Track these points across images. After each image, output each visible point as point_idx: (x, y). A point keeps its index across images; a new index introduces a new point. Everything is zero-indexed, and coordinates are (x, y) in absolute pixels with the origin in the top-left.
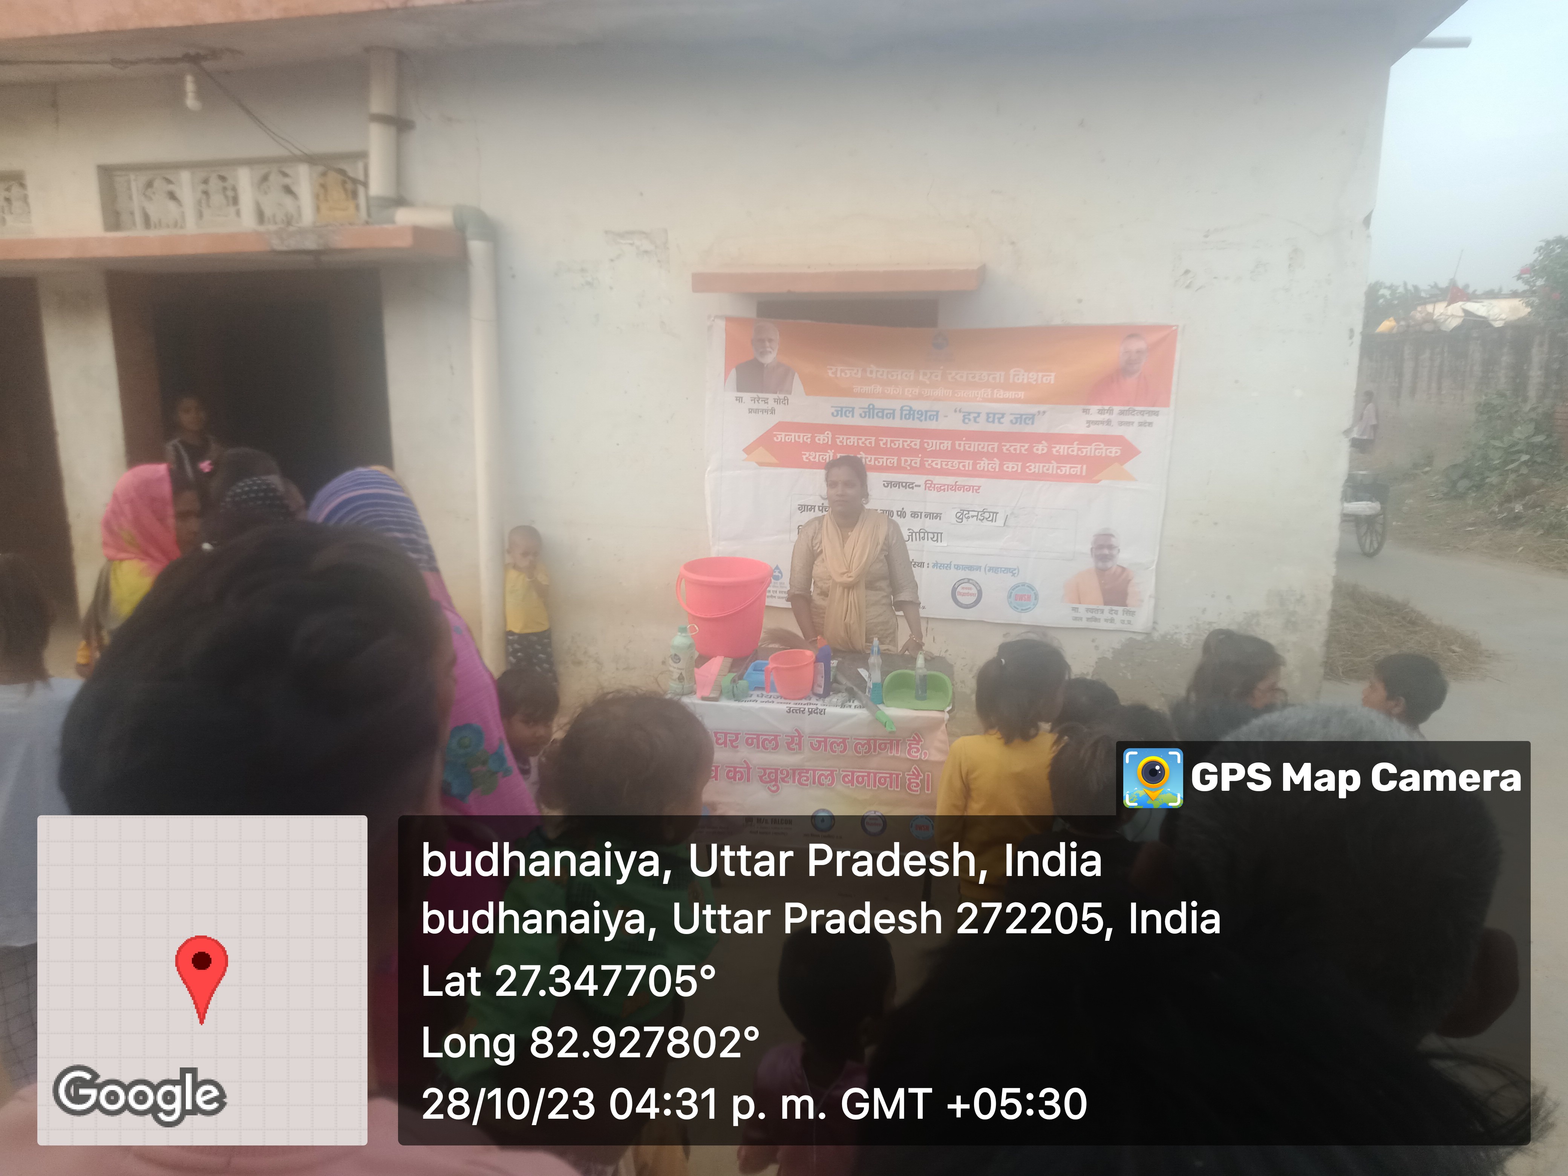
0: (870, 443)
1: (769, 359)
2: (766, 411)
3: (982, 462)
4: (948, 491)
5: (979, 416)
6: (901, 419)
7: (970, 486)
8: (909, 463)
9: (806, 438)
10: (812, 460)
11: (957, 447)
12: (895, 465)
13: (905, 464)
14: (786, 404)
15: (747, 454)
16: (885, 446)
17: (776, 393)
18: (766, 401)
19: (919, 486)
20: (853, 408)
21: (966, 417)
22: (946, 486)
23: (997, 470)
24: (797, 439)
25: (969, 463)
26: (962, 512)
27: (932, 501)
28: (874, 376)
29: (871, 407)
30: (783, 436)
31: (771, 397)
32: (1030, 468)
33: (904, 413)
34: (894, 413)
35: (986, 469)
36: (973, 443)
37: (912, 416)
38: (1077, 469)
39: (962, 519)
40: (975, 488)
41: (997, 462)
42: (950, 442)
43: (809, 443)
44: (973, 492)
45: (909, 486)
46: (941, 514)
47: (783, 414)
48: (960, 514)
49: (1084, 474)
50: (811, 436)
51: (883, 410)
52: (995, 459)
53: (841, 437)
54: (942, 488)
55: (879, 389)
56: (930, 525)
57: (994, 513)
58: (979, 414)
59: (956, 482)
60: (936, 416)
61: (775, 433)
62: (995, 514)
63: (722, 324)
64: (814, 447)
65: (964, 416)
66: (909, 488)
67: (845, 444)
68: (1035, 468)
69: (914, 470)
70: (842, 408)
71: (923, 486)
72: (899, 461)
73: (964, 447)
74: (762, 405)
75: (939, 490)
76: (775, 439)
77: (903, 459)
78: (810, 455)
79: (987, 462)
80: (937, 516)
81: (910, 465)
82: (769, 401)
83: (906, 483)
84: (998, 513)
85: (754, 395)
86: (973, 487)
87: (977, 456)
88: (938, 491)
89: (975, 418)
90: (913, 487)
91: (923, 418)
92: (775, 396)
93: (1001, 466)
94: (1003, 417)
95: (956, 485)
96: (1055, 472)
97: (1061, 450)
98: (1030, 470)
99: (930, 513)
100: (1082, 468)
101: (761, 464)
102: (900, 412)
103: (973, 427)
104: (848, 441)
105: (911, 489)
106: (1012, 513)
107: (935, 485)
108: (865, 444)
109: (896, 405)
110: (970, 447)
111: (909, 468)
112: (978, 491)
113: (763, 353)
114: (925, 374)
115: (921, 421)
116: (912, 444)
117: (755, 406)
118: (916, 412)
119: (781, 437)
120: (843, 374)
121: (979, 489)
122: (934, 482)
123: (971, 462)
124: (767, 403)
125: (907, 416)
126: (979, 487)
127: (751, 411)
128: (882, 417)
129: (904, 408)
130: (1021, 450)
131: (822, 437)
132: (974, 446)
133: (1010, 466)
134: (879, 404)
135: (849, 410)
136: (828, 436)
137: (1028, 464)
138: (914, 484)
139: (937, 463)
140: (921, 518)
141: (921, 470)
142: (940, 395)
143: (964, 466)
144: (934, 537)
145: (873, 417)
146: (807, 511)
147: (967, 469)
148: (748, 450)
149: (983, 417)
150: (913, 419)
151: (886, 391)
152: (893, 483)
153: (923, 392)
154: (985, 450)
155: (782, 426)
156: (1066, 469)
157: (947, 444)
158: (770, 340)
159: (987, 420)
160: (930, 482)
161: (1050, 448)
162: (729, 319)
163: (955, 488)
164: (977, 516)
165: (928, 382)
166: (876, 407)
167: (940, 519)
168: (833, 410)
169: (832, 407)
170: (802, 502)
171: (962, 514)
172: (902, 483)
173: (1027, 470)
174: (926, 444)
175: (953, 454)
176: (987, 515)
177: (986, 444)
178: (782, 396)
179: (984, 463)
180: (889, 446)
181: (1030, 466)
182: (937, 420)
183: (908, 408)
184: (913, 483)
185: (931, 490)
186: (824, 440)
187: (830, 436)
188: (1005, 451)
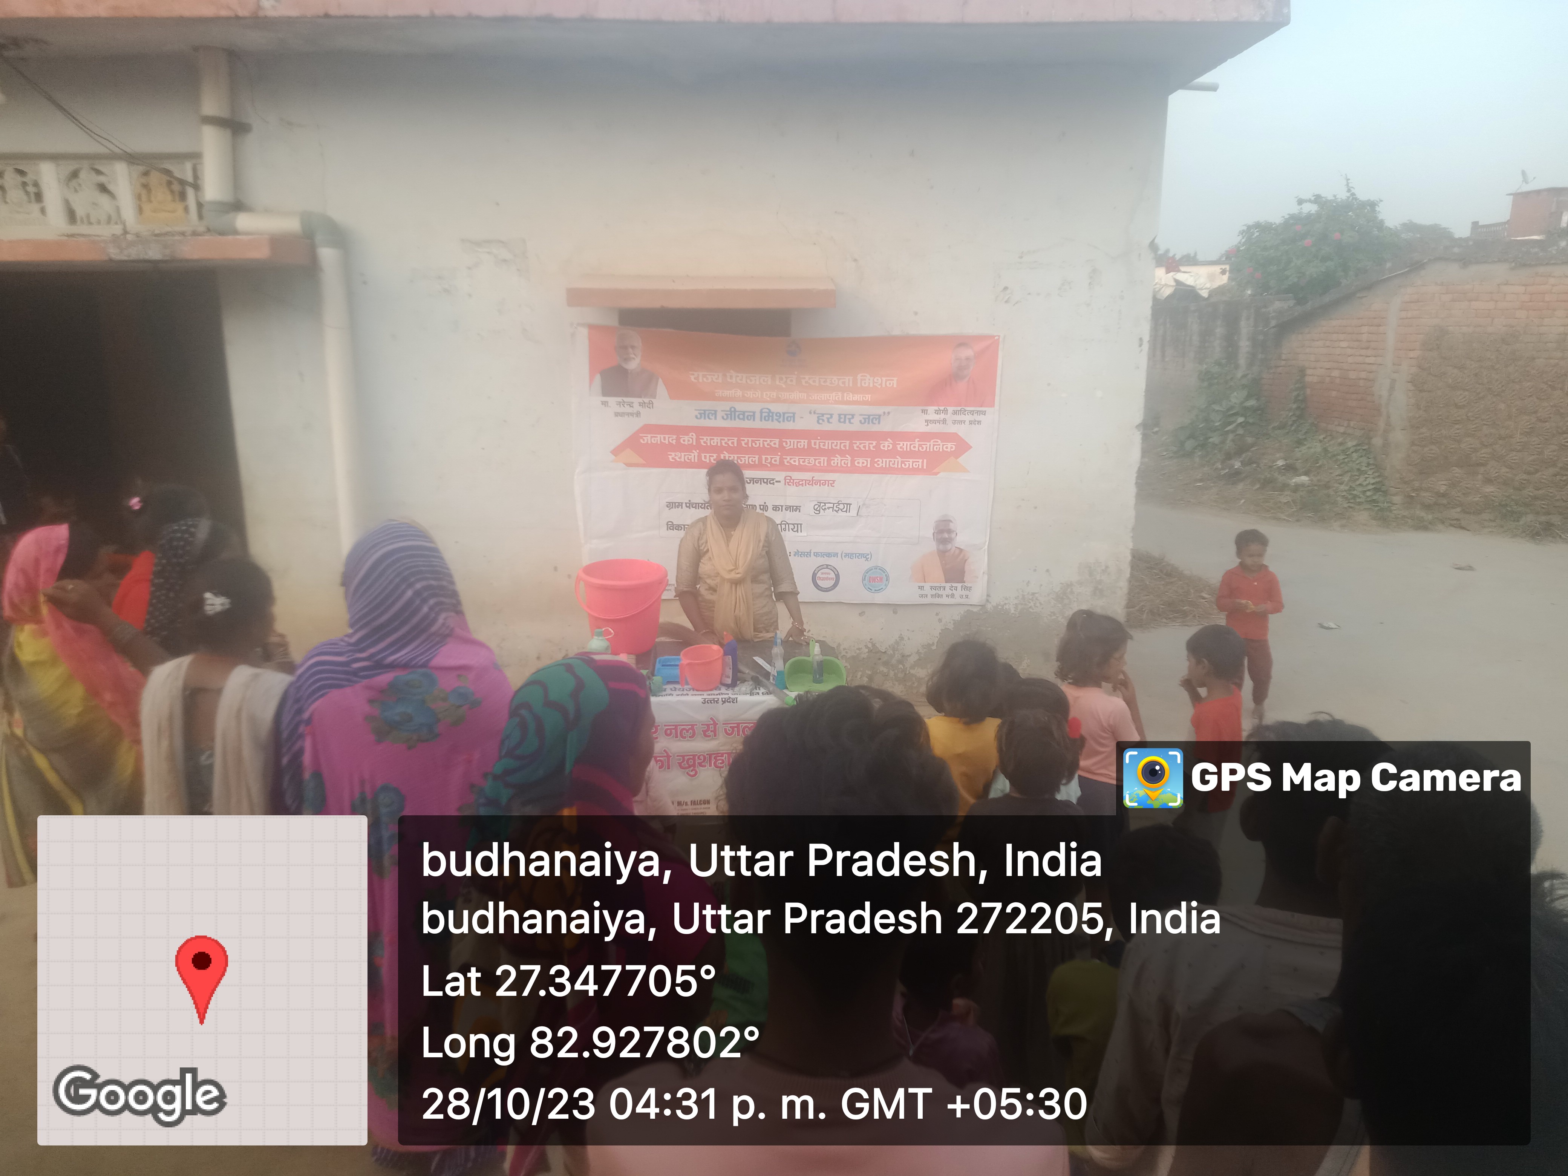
0: (733, 443)
1: (633, 365)
2: (632, 414)
3: (836, 459)
4: (806, 485)
5: (831, 417)
6: (761, 420)
7: (825, 481)
8: (769, 461)
9: (671, 439)
10: (679, 460)
11: (813, 446)
12: (757, 463)
13: (765, 462)
14: (651, 408)
15: (616, 456)
16: (746, 446)
17: (641, 397)
18: (631, 405)
19: (780, 482)
20: (716, 411)
21: (820, 418)
22: (804, 481)
23: (849, 465)
24: (663, 441)
25: (824, 459)
26: (819, 504)
27: (791, 495)
28: (734, 380)
29: (733, 409)
30: (649, 438)
31: (636, 401)
32: (878, 463)
33: (764, 414)
34: (754, 416)
35: (839, 465)
36: (827, 442)
37: (771, 418)
38: (920, 463)
39: (819, 511)
40: (830, 482)
41: (849, 458)
42: (806, 441)
43: (674, 444)
44: (828, 486)
45: (769, 481)
46: (800, 507)
47: (649, 417)
48: (818, 506)
49: (925, 467)
50: (676, 437)
51: (744, 412)
52: (847, 456)
53: (705, 438)
54: (800, 483)
55: (739, 393)
56: (790, 517)
57: (847, 504)
58: (831, 415)
59: (813, 477)
60: (793, 417)
61: (641, 435)
62: (848, 506)
63: (584, 332)
64: (680, 447)
65: (818, 417)
66: (770, 483)
67: (709, 444)
68: (882, 463)
69: (774, 467)
70: (704, 411)
71: (783, 482)
72: (760, 459)
73: (819, 445)
74: (628, 409)
75: (798, 484)
76: (642, 441)
77: (764, 457)
78: (676, 455)
79: (840, 458)
80: (797, 509)
81: (770, 463)
82: (634, 405)
83: (767, 479)
84: (851, 504)
85: (620, 399)
86: (828, 481)
87: (830, 453)
88: (797, 486)
89: (828, 419)
90: (774, 483)
91: (781, 419)
92: (640, 400)
93: (853, 461)
94: (853, 418)
95: (813, 480)
96: (900, 466)
97: (905, 447)
98: (879, 465)
99: (790, 506)
100: (923, 462)
101: (629, 465)
102: (759, 414)
103: (826, 427)
104: (712, 441)
105: (772, 485)
106: (864, 504)
107: (793, 480)
108: (728, 444)
109: (756, 407)
110: (824, 445)
111: (769, 465)
112: (833, 485)
113: (627, 360)
114: (781, 379)
115: (779, 422)
116: (772, 444)
117: (621, 410)
118: (774, 415)
119: (647, 439)
120: (705, 380)
121: (833, 483)
122: (793, 478)
123: (826, 459)
124: (632, 407)
125: (767, 418)
126: (834, 481)
127: (617, 414)
128: (743, 419)
129: (764, 411)
130: (869, 447)
131: (686, 438)
132: (828, 444)
133: (860, 462)
134: (740, 407)
135: (711, 413)
136: (692, 437)
137: (876, 460)
138: (775, 480)
139: (795, 461)
140: (782, 511)
141: (781, 467)
142: (796, 398)
143: (820, 463)
144: (794, 528)
145: (735, 419)
146: (675, 508)
147: (822, 465)
148: (616, 452)
149: (835, 418)
150: (772, 421)
151: (746, 395)
152: (755, 480)
153: (780, 396)
154: (838, 447)
155: (648, 429)
156: (910, 463)
157: (803, 443)
158: (633, 347)
159: (839, 421)
160: (789, 478)
161: (894, 445)
162: (591, 327)
163: (812, 482)
164: (833, 508)
165: (784, 386)
166: (737, 410)
167: (799, 511)
168: (697, 413)
169: (696, 410)
170: (670, 500)
171: (819, 506)
172: (763, 479)
173: (876, 465)
174: (784, 444)
175: (809, 451)
176: (841, 506)
177: (839, 442)
178: (646, 400)
179: (838, 460)
180: (750, 446)
181: (878, 461)
182: (794, 421)
183: (768, 411)
184: (773, 479)
185: (790, 485)
186: (689, 441)
187: (694, 437)
188: (855, 448)
